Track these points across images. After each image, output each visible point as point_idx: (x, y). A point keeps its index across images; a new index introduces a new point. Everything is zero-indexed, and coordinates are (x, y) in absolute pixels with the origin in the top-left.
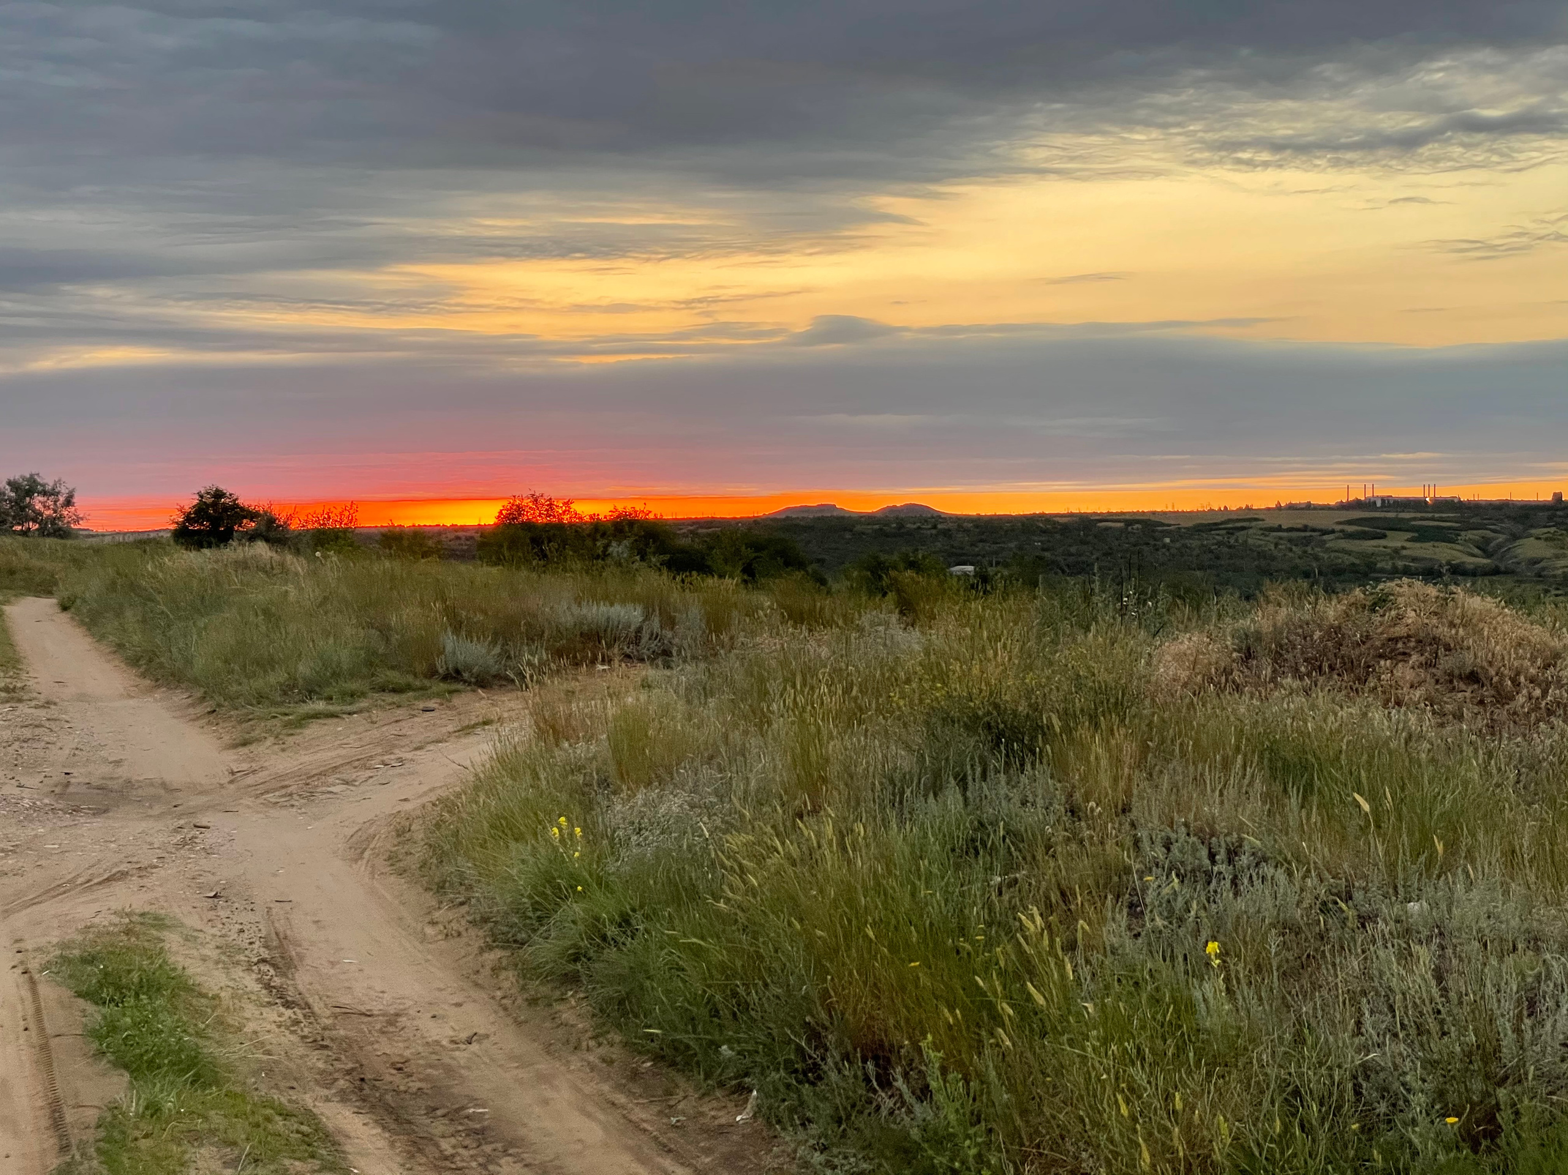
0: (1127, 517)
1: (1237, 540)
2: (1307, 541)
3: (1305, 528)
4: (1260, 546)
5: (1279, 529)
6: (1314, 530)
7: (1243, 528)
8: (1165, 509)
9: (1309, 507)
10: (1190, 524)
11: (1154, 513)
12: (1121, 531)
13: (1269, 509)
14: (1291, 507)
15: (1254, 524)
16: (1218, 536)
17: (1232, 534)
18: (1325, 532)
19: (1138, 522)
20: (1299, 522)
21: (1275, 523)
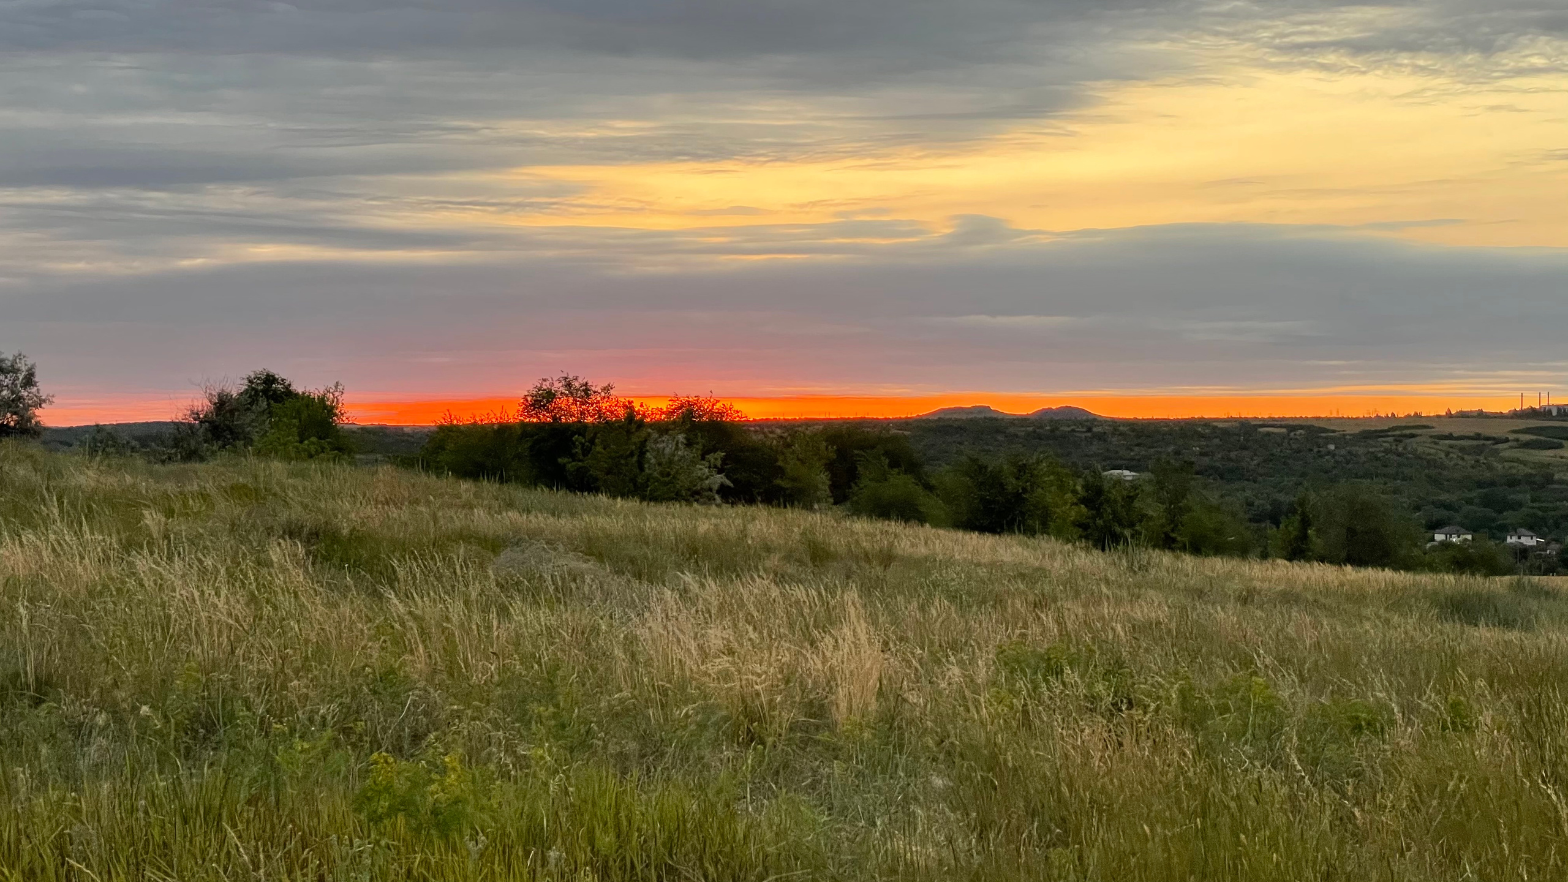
0: (1291, 423)
1: (1405, 448)
2: (1479, 450)
3: (1478, 437)
4: (1429, 454)
5: (1450, 437)
6: (1488, 439)
7: (1413, 436)
8: (1329, 416)
9: (1481, 415)
10: (1357, 430)
11: (1318, 418)
12: (1284, 437)
13: (1439, 416)
14: (1463, 415)
15: (1424, 431)
16: (1386, 443)
17: (1401, 441)
18: (1497, 441)
19: (1301, 427)
20: (1470, 431)
21: (1446, 431)
